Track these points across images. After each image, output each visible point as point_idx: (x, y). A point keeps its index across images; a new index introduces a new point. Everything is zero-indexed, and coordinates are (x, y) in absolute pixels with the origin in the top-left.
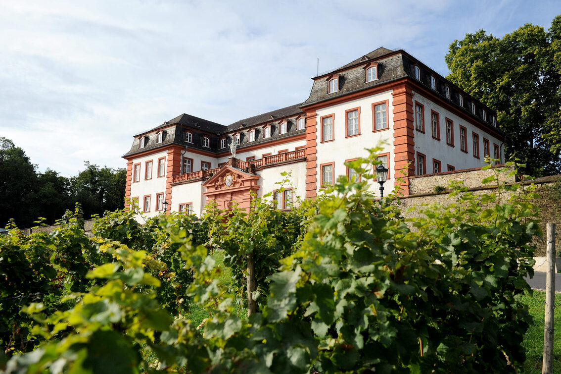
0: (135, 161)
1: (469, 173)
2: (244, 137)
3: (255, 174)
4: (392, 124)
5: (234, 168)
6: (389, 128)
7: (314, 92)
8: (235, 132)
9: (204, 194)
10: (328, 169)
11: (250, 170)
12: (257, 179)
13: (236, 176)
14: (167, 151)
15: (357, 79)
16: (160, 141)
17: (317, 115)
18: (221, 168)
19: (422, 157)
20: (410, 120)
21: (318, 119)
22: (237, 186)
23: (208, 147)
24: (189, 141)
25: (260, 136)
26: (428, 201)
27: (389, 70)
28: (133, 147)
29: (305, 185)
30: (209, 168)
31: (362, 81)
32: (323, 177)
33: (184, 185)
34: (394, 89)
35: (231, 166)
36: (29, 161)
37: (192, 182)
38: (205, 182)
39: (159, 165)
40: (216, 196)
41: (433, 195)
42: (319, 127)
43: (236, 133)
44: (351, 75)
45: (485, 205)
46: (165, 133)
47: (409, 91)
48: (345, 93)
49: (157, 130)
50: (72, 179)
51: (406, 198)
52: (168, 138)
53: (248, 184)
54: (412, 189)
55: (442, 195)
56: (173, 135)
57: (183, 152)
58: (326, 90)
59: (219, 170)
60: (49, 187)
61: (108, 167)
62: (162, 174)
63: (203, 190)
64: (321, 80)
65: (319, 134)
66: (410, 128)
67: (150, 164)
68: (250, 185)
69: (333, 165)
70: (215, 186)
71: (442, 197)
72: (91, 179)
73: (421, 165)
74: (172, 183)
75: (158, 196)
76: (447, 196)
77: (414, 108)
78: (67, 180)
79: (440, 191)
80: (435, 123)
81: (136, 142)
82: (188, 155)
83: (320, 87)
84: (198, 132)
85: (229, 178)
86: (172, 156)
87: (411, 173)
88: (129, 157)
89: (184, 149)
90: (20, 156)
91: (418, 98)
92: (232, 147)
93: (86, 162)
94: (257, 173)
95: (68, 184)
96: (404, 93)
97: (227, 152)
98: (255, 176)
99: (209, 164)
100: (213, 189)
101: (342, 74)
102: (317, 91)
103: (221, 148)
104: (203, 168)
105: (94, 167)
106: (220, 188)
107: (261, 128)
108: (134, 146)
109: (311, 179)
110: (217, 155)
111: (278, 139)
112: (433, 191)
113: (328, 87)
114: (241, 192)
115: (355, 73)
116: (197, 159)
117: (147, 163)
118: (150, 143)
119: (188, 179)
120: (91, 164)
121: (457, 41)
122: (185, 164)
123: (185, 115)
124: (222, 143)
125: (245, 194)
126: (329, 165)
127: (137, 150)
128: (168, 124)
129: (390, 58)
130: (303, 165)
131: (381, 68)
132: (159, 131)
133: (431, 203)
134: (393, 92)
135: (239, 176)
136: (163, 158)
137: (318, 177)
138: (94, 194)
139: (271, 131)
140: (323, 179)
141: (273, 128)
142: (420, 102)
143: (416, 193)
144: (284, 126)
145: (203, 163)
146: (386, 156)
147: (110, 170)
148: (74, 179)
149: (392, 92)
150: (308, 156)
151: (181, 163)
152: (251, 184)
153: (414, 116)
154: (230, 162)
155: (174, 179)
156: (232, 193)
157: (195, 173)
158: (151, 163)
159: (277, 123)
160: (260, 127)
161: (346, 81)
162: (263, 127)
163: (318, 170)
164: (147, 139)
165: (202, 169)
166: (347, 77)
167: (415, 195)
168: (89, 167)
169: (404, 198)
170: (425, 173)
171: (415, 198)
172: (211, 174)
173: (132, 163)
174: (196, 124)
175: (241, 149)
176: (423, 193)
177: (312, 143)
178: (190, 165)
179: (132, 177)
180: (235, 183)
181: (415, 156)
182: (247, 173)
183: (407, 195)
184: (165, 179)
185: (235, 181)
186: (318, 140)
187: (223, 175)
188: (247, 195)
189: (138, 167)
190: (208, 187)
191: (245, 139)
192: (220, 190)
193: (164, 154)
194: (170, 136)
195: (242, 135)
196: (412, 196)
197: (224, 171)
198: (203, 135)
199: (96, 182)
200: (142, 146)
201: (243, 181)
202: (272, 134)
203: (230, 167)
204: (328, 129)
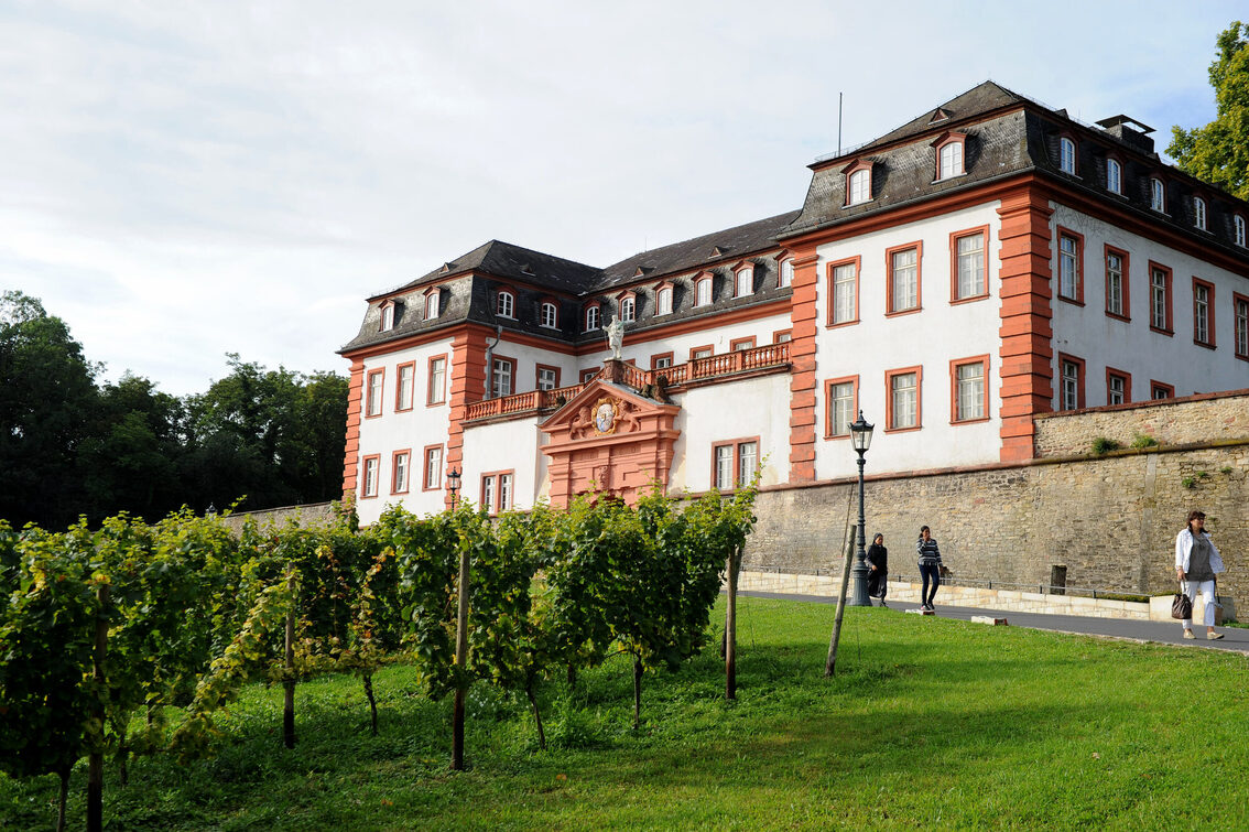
0: (371, 364)
1: (1175, 407)
2: (645, 302)
3: (668, 401)
4: (996, 284)
5: (616, 386)
6: (989, 295)
7: (813, 199)
8: (623, 288)
9: (543, 449)
10: (844, 392)
11: (655, 392)
12: (672, 415)
13: (622, 405)
14: (452, 340)
15: (917, 170)
16: (434, 314)
17: (818, 257)
18: (585, 386)
19: (1073, 364)
20: (1040, 276)
21: (822, 270)
22: (625, 430)
23: (554, 327)
24: (507, 313)
25: (687, 300)
26: (1077, 473)
27: (994, 151)
28: (366, 326)
29: (789, 431)
30: (557, 385)
31: (927, 176)
32: (831, 412)
33: (493, 426)
34: (1002, 199)
35: (611, 381)
36: (82, 352)
37: (513, 418)
38: (546, 419)
39: (432, 374)
40: (572, 455)
41: (1089, 459)
42: (822, 288)
43: (625, 293)
44: (904, 160)
45: (1209, 485)
46: (445, 294)
47: (1040, 204)
48: (885, 207)
49: (425, 284)
50: (190, 400)
51: (1026, 466)
52: (452, 307)
53: (650, 427)
54: (1040, 444)
55: (1112, 461)
56: (466, 298)
57: (491, 341)
58: (842, 196)
59: (582, 389)
60: (135, 424)
61: (288, 370)
62: (438, 397)
63: (540, 439)
64: (831, 171)
65: (822, 305)
66: (1040, 296)
67: (408, 372)
68: (655, 429)
69: (855, 384)
70: (570, 429)
71: (1110, 464)
72: (245, 400)
73: (1071, 384)
74: (465, 421)
75: (429, 452)
76: (1121, 463)
77: (1053, 245)
78: (176, 403)
79: (1107, 449)
80: (1116, 277)
81: (373, 315)
82: (505, 349)
83: (828, 188)
84: (531, 290)
85: (604, 411)
86: (464, 352)
87: (1042, 404)
88: (354, 353)
89: (494, 334)
90: (59, 341)
91: (1065, 217)
92: (614, 331)
93: (231, 356)
94: (674, 398)
95: (180, 414)
96: (1026, 208)
97: (600, 344)
98: (668, 406)
99: (558, 370)
100: (565, 439)
101: (880, 156)
102: (819, 199)
103: (588, 330)
104: (541, 381)
105: (251, 368)
106: (583, 434)
107: (689, 281)
108: (368, 325)
109: (803, 417)
110: (576, 347)
111: (730, 310)
112: (1089, 449)
113: (848, 188)
114: (635, 445)
115: (912, 155)
116: (527, 359)
117: (401, 369)
118: (407, 318)
119: (503, 411)
120: (245, 360)
121: (1239, 24)
122: (496, 371)
123: (496, 243)
124: (591, 318)
125: (644, 449)
126: (848, 382)
127: (374, 336)
128: (453, 270)
129: (997, 120)
130: (783, 382)
131: (973, 146)
132: (431, 289)
133: (1085, 480)
134: (999, 206)
135: (630, 407)
136: (442, 358)
137: (820, 411)
138: (252, 442)
139: (714, 289)
140: (831, 418)
141: (719, 281)
142: (1073, 226)
143: (1052, 455)
144: (746, 278)
145: (540, 368)
146: (981, 362)
147: (292, 376)
148: (196, 401)
149: (997, 205)
150: (795, 360)
151: (486, 370)
152: (658, 425)
153: (1053, 264)
154: (608, 372)
155: (469, 411)
156: (612, 449)
157: (522, 397)
158: (411, 369)
159: (728, 267)
160: (687, 278)
161: (890, 176)
162: (694, 279)
163: (820, 393)
164: (400, 308)
165: (539, 385)
166: (893, 165)
167: (1048, 458)
168: (238, 370)
169: (1021, 467)
170: (1082, 403)
171: (1049, 467)
172: (562, 401)
173: (364, 367)
174: (524, 267)
175: (637, 333)
176: (1065, 454)
177: (805, 328)
178: (509, 374)
179: (364, 403)
180: (620, 422)
181: (1055, 363)
182: (649, 400)
183: (1029, 460)
184: (446, 409)
185: (619, 417)
186: (822, 321)
187: (590, 404)
188: (648, 453)
189: (378, 378)
190: (553, 433)
191: (648, 308)
192: (582, 439)
193: (444, 347)
194: (458, 300)
195: (641, 298)
196: (1040, 461)
197: (593, 392)
198: (541, 298)
199: (257, 408)
200: (389, 325)
201: (638, 419)
202: (715, 296)
203: (607, 384)
204: (845, 293)
